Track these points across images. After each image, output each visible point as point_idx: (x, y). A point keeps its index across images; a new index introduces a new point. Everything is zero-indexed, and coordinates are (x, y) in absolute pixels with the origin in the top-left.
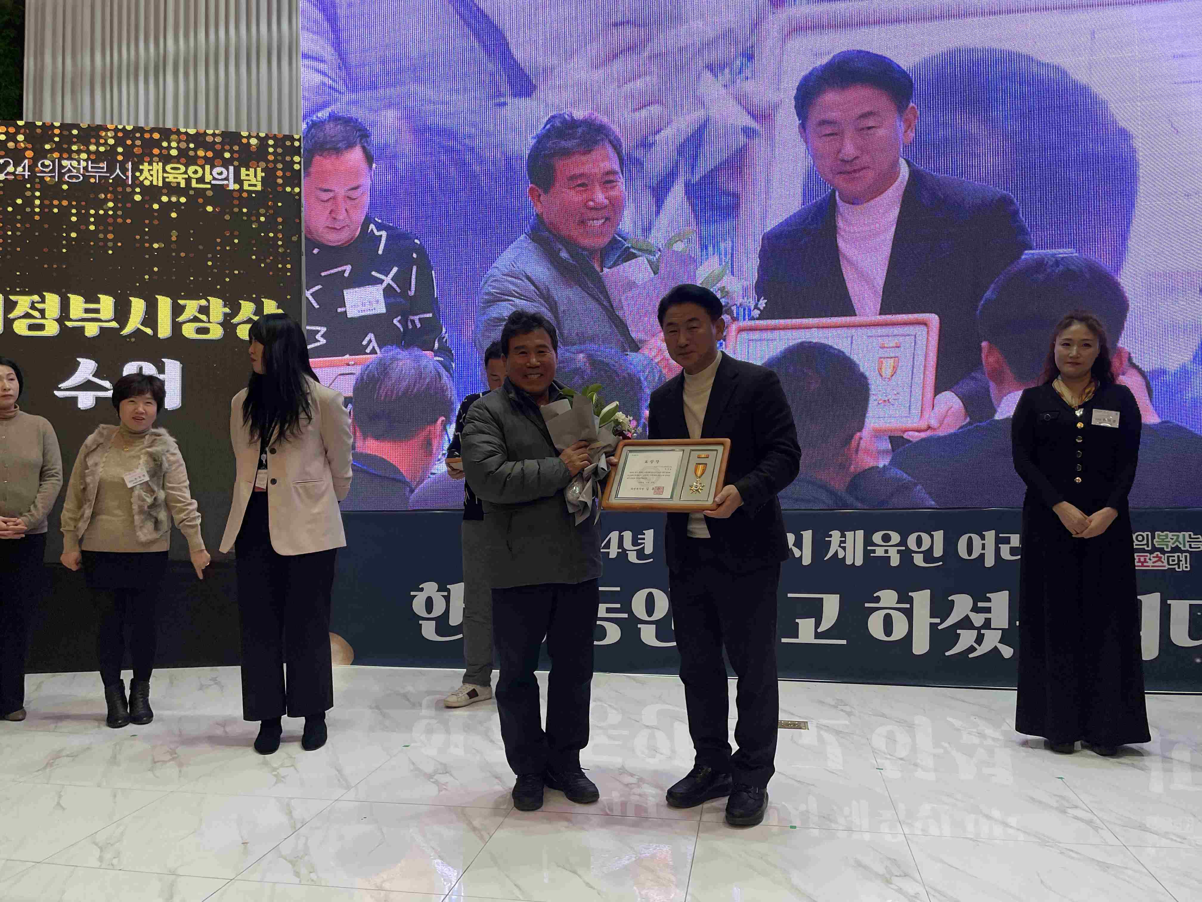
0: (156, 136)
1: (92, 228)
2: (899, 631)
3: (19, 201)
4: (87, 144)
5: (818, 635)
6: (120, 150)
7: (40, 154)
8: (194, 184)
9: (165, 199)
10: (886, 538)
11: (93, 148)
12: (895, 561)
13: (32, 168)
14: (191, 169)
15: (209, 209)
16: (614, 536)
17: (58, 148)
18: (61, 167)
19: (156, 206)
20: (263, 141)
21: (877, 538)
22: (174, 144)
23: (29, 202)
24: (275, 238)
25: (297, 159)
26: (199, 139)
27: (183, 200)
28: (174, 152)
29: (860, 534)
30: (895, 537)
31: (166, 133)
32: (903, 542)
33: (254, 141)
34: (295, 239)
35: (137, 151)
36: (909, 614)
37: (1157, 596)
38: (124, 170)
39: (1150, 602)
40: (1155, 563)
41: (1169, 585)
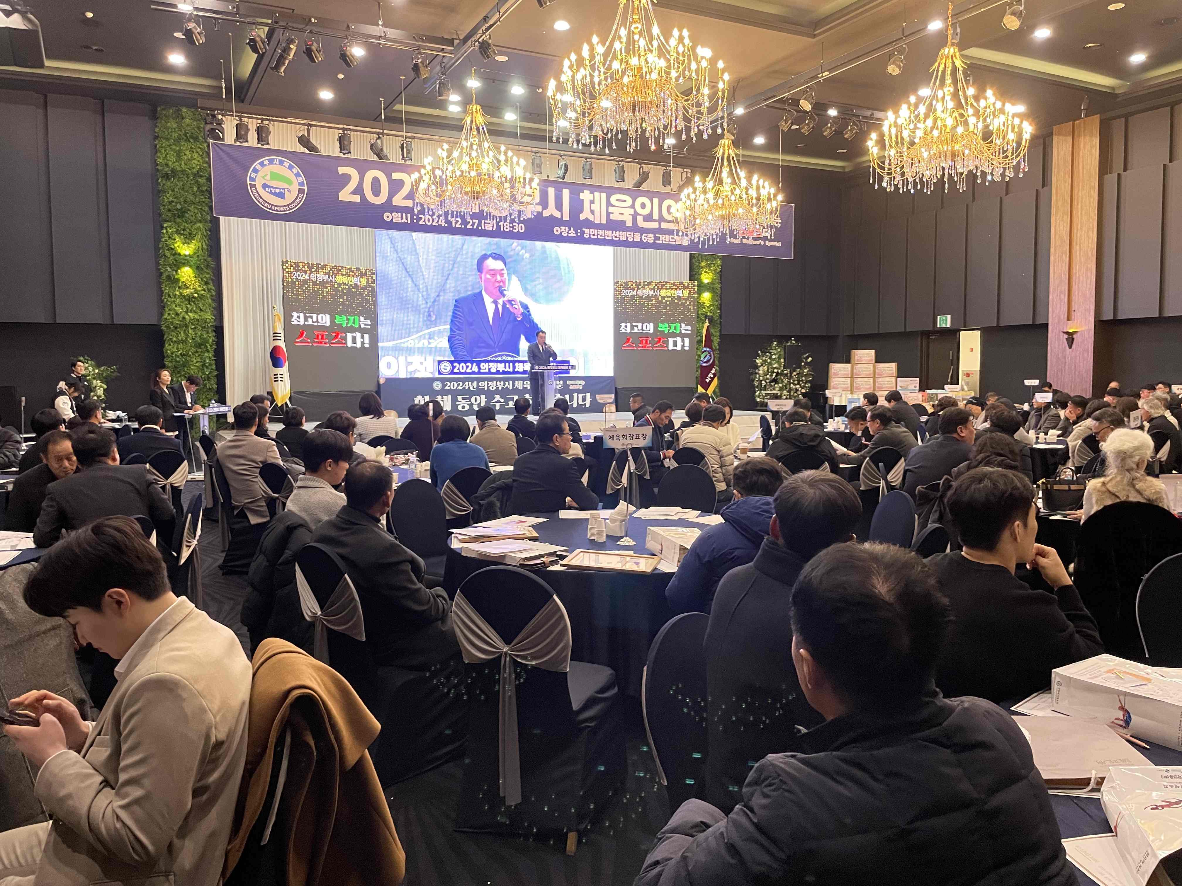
0: (339, 268)
1: (325, 294)
3: (306, 286)
6: (331, 272)
7: (311, 272)
8: (349, 283)
9: (342, 287)
11: (324, 271)
13: (309, 276)
14: (349, 278)
15: (353, 290)
16: (467, 383)
17: (315, 270)
18: (317, 276)
19: (340, 289)
20: (366, 270)
21: (525, 383)
22: (344, 271)
23: (309, 286)
24: (369, 299)
25: (374, 276)
26: (350, 269)
27: (347, 287)
28: (344, 273)
29: (522, 382)
31: (342, 267)
33: (364, 271)
34: (373, 299)
35: (336, 272)
38: (332, 278)
39: (575, 395)
40: (576, 387)
41: (579, 391)
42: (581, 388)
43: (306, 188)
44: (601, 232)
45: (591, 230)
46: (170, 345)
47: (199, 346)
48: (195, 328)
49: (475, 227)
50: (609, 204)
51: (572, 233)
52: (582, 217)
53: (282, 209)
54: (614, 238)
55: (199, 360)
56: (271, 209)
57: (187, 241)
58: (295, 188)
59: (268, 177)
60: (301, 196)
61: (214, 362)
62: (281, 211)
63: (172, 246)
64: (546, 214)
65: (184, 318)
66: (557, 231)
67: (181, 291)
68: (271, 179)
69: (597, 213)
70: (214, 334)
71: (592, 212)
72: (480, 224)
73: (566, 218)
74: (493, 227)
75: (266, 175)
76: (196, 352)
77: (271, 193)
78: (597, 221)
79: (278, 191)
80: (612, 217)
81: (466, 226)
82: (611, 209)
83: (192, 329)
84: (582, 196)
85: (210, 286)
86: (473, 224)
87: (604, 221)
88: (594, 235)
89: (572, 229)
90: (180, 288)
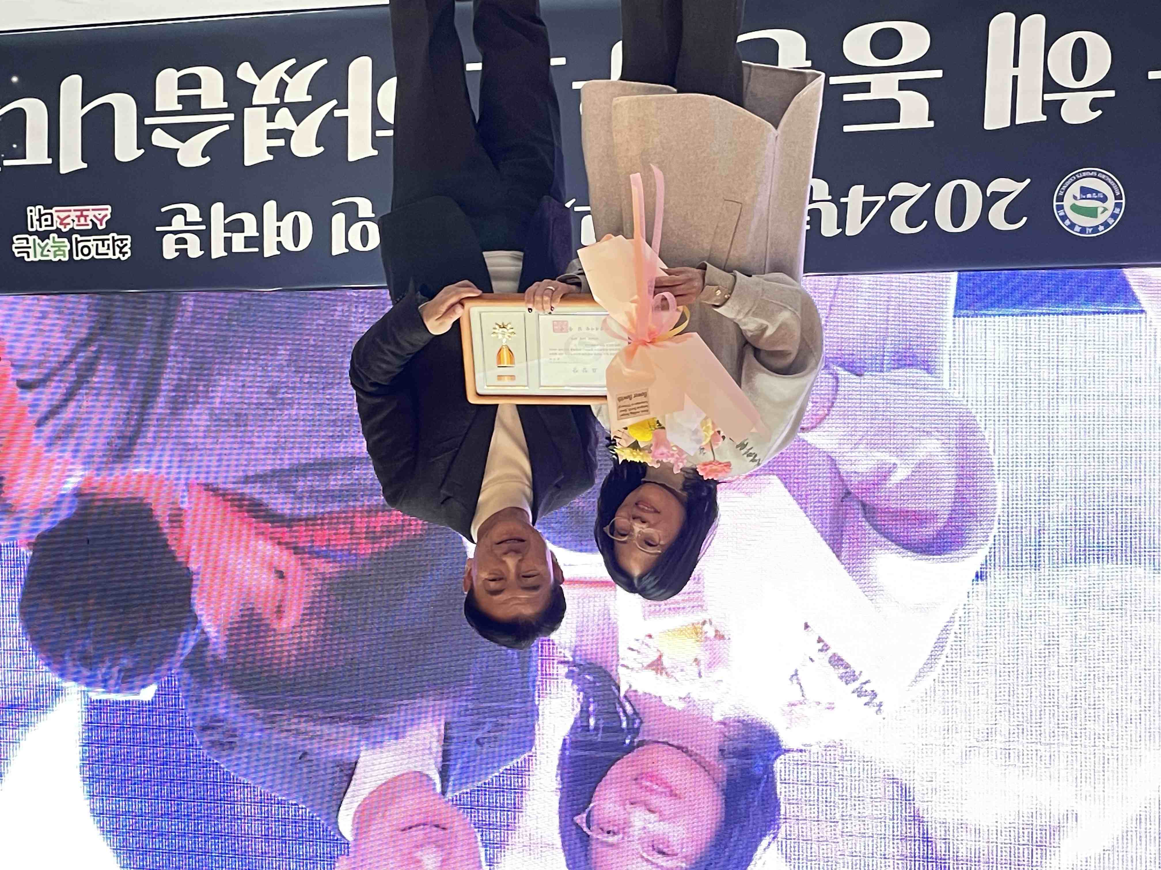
16: (854, 227)
36: (377, 120)
37: (64, 169)
39: (72, 159)
40: (68, 216)
41: (51, 186)
42: (33, 212)
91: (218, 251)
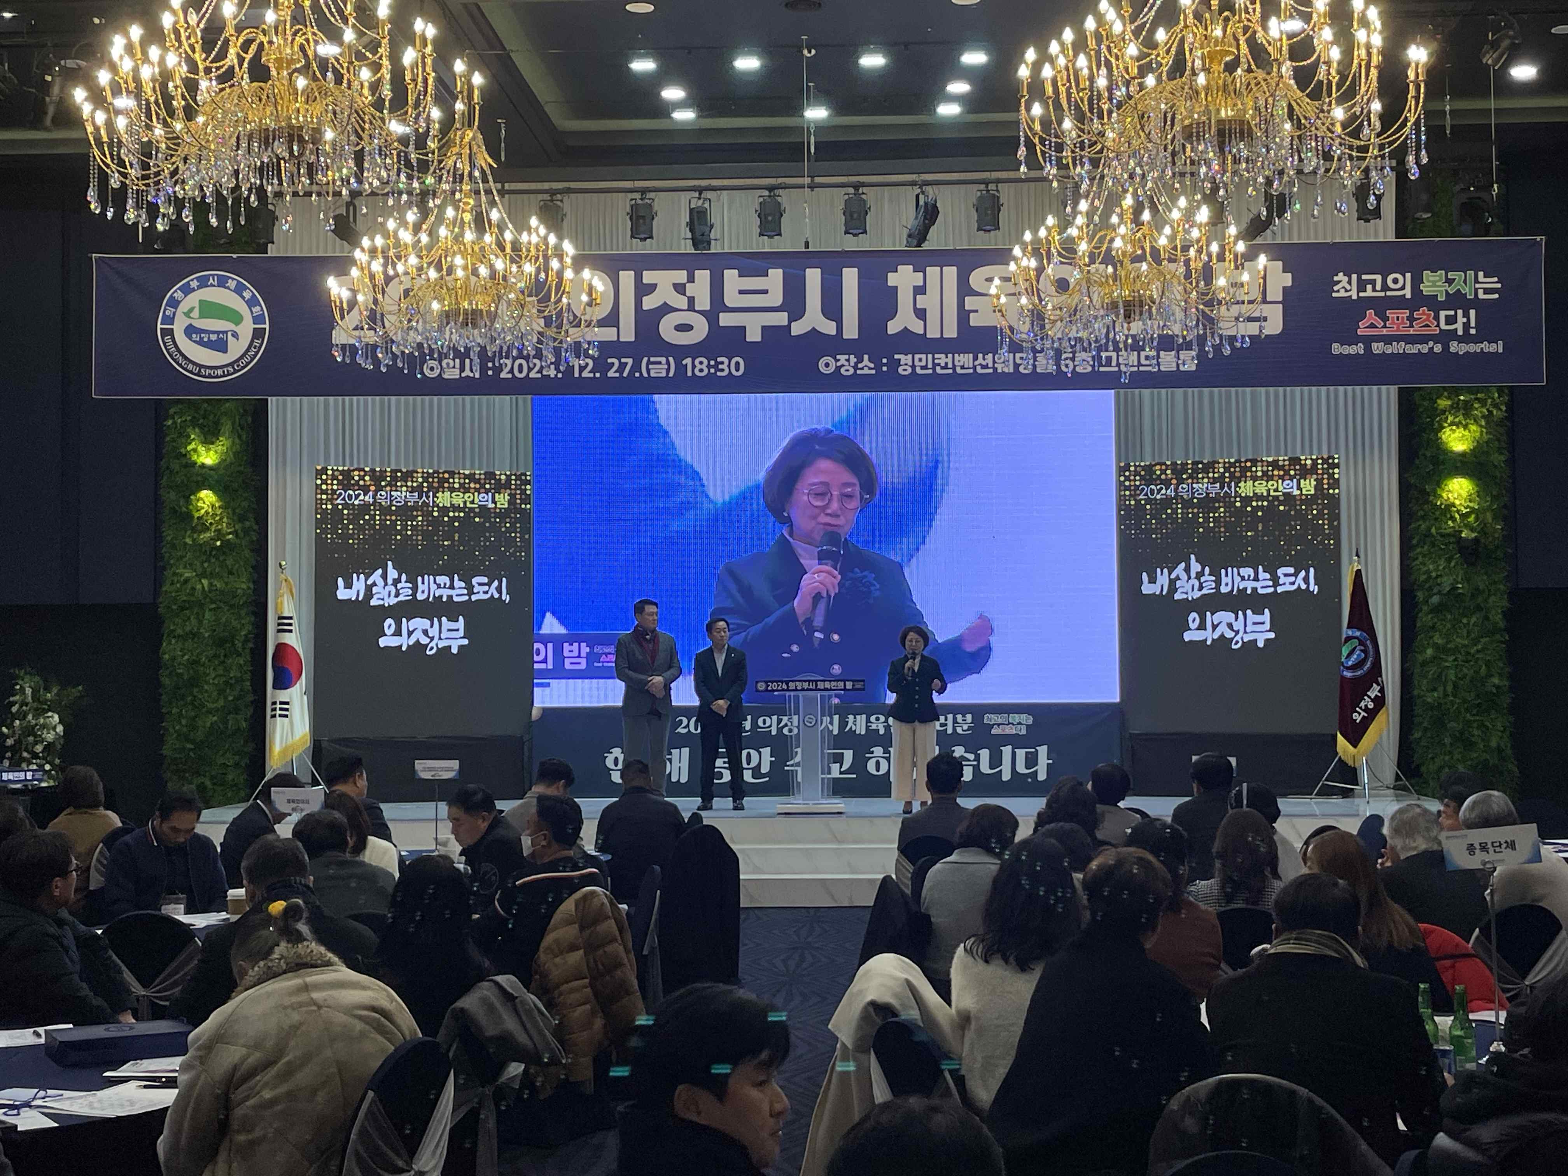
0: (446, 476)
1: (409, 533)
2: (883, 770)
3: (367, 517)
4: (406, 482)
5: (841, 773)
6: (425, 484)
7: (379, 488)
8: (468, 505)
9: (451, 514)
10: (878, 719)
11: (409, 484)
12: (882, 732)
13: (374, 497)
14: (467, 495)
15: (477, 520)
17: (389, 484)
18: (391, 496)
19: (446, 519)
20: (508, 477)
21: (872, 719)
22: (457, 480)
23: (373, 517)
24: (516, 537)
25: (528, 487)
26: (471, 477)
27: (462, 514)
28: (457, 486)
29: (864, 716)
30: (882, 718)
31: (452, 474)
32: (886, 721)
33: (503, 477)
34: (527, 537)
35: (436, 485)
36: (888, 759)
37: (1010, 747)
38: (428, 497)
39: (1007, 750)
40: (1009, 730)
41: (1016, 741)
42: (1024, 732)
43: (267, 326)
44: (941, 359)
45: (917, 357)
46: (170, 643)
47: (220, 642)
48: (219, 608)
49: (625, 375)
50: (965, 289)
51: (867, 367)
52: (893, 327)
53: (220, 372)
54: (979, 370)
55: (221, 672)
56: (198, 375)
57: (209, 437)
58: (246, 329)
59: (196, 314)
60: (257, 342)
61: (248, 676)
62: (217, 377)
63: (183, 451)
64: (798, 329)
65: (193, 589)
66: (826, 365)
67: (195, 536)
68: (201, 316)
69: (933, 317)
70: (253, 619)
71: (921, 314)
72: (637, 367)
73: (851, 331)
74: (668, 370)
75: (192, 310)
76: (216, 656)
77: (201, 343)
78: (933, 333)
79: (214, 337)
80: (975, 321)
81: (604, 373)
82: (970, 302)
83: (211, 610)
84: (892, 279)
85: (247, 524)
86: (623, 366)
87: (951, 332)
88: (922, 368)
89: (866, 357)
90: (194, 530)
91: (950, 717)
